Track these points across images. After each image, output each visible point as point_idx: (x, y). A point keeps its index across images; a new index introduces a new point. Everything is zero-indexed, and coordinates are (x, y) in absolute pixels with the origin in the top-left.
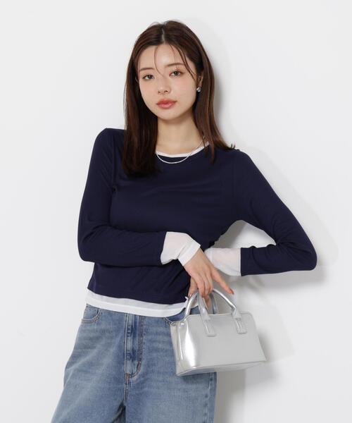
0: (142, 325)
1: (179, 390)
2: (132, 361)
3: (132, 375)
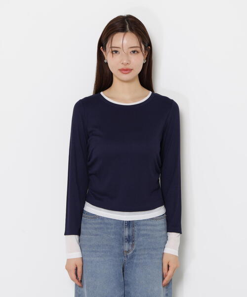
1: (158, 259)
2: (129, 243)
3: (128, 251)
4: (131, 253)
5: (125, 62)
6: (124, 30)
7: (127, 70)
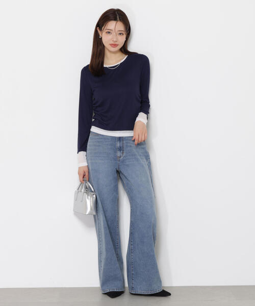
2: (120, 151)
3: (120, 157)
4: (122, 158)
5: (115, 40)
6: (115, 19)
7: (115, 45)
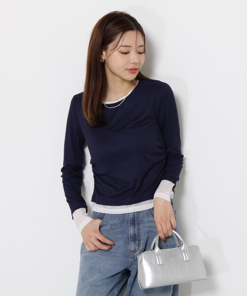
0: (139, 218)
2: (135, 242)
3: (135, 251)
